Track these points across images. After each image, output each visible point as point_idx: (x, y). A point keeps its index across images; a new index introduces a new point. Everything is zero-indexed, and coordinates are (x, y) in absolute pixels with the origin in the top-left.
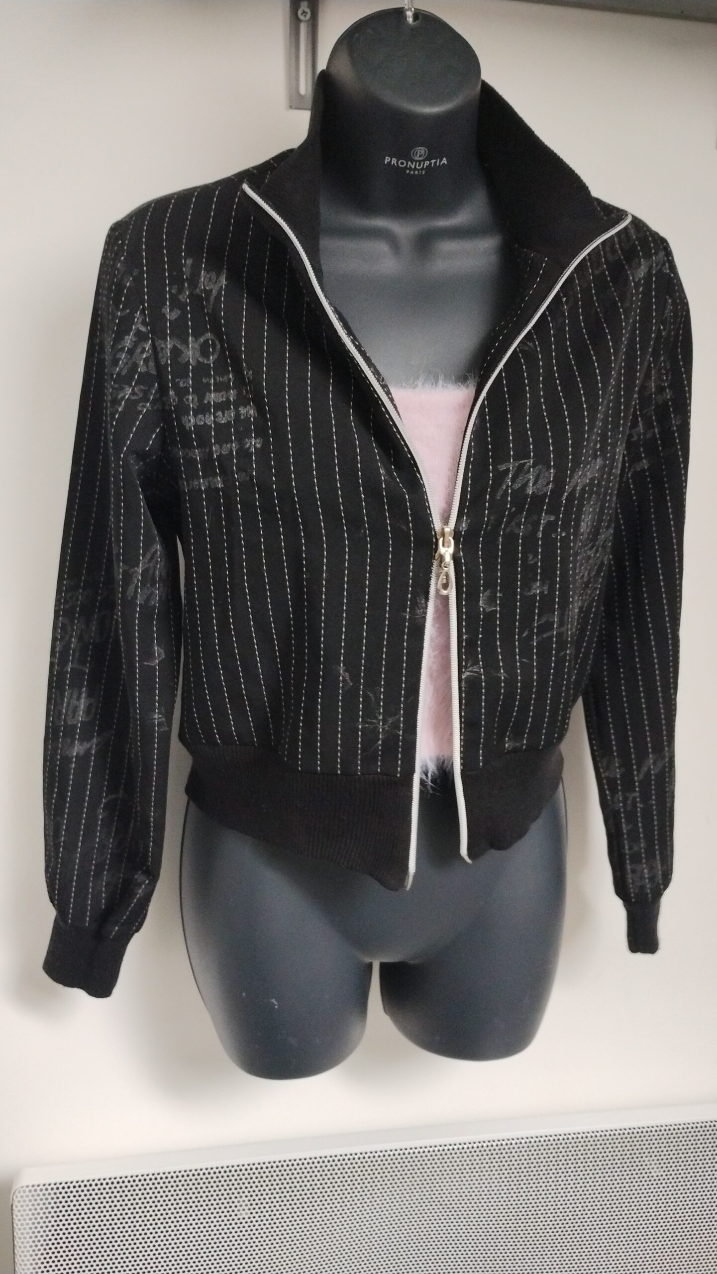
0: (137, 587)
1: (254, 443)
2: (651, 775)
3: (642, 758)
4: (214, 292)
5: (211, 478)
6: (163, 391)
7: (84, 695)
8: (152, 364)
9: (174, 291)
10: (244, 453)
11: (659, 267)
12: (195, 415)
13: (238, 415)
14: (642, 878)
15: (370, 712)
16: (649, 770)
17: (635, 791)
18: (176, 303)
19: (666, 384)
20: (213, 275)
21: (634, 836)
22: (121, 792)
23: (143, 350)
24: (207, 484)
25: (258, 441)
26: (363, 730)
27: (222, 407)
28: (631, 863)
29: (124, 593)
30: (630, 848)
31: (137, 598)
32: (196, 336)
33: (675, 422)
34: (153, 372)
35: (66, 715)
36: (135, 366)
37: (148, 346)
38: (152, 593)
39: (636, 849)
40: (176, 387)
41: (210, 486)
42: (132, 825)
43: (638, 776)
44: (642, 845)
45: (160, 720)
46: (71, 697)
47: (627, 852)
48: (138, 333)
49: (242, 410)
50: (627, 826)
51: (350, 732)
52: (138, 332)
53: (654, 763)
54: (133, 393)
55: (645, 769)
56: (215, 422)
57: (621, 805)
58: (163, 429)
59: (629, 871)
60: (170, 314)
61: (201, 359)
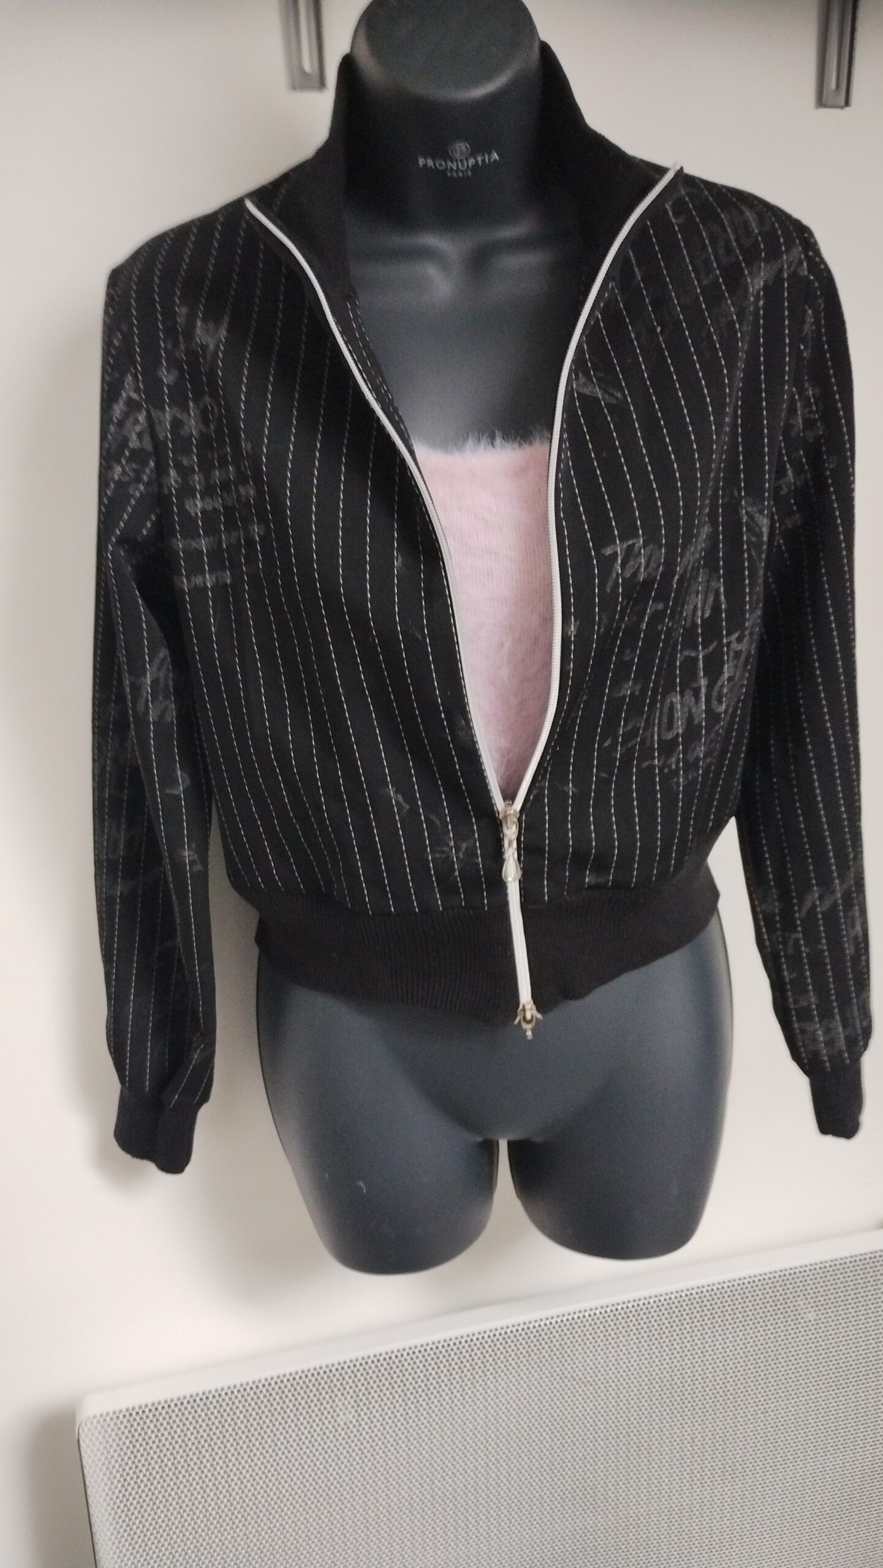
0: (147, 700)
1: (257, 530)
2: (816, 913)
3: (804, 889)
4: (212, 347)
5: (218, 573)
6: (161, 470)
7: (123, 826)
8: (147, 439)
9: (170, 347)
10: (250, 542)
11: (792, 269)
12: (202, 498)
13: (239, 495)
14: (815, 1040)
15: (438, 840)
16: (814, 906)
17: (796, 931)
18: (171, 361)
19: (817, 416)
20: (211, 326)
21: (801, 988)
23: (137, 421)
24: (214, 579)
26: (434, 860)
28: (798, 1021)
29: (134, 708)
30: (796, 1002)
31: (148, 712)
32: (196, 401)
33: (830, 465)
34: (148, 446)
35: (108, 849)
36: (126, 440)
37: (142, 418)
38: (167, 707)
39: (804, 1003)
40: (178, 466)
41: (217, 582)
43: (799, 911)
44: (813, 1000)
45: (191, 858)
46: (111, 828)
47: (792, 1006)
48: (130, 402)
49: (242, 491)
50: (790, 973)
51: (419, 864)
52: (130, 398)
53: (821, 898)
54: (124, 473)
55: (808, 904)
56: (223, 505)
57: (781, 946)
58: (159, 517)
59: (798, 1031)
60: (167, 377)
61: (204, 429)
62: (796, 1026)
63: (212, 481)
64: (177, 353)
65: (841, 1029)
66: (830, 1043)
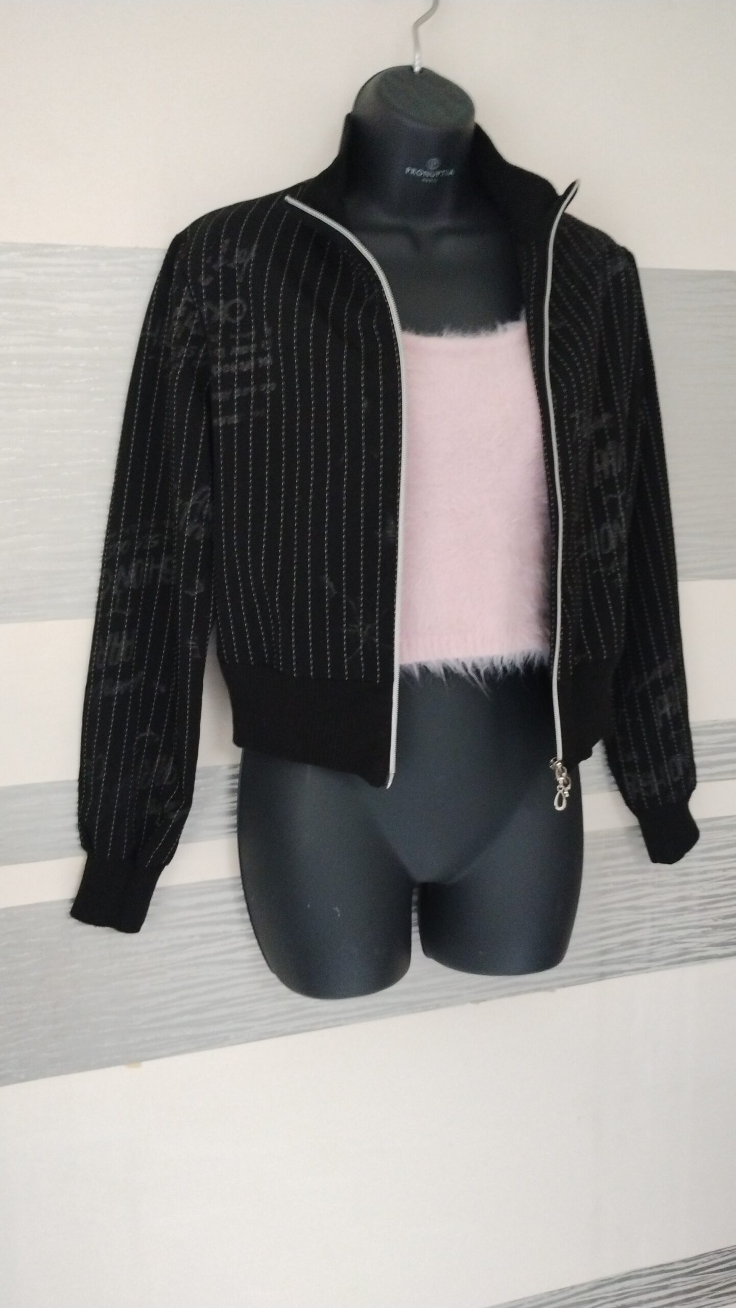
0: (186, 519)
1: (269, 387)
2: (634, 694)
4: (245, 265)
5: (228, 417)
7: (124, 638)
9: (208, 261)
10: (260, 396)
12: (222, 365)
13: (257, 365)
15: (352, 619)
18: (210, 272)
20: (245, 251)
22: (148, 730)
23: (194, 318)
24: (224, 421)
25: (273, 384)
26: (347, 633)
27: (245, 358)
31: (185, 529)
32: (226, 299)
34: (201, 332)
35: (108, 657)
36: (188, 330)
38: (198, 528)
41: (226, 423)
42: (158, 761)
45: (194, 647)
46: (113, 640)
49: (261, 361)
56: (238, 370)
59: (626, 780)
60: (204, 282)
61: (229, 319)
62: (625, 775)
63: (231, 354)
64: (214, 266)
65: (655, 780)
66: (648, 789)
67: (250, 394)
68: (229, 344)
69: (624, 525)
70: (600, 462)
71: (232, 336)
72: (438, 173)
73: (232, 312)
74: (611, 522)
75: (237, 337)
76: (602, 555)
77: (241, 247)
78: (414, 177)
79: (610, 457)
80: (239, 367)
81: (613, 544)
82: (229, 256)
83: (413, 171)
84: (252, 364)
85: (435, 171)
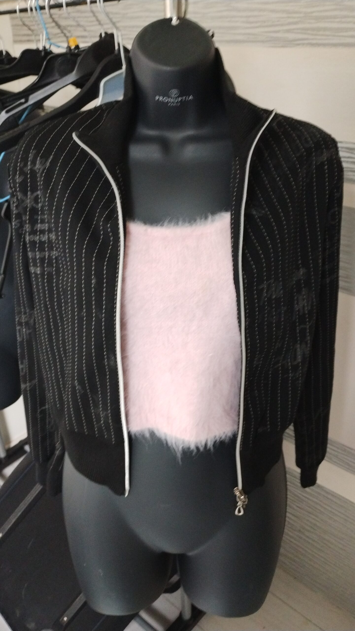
1: (54, 254)
4: (41, 170)
5: (35, 268)
9: (22, 166)
10: (50, 259)
12: (30, 235)
18: (22, 173)
20: (43, 161)
25: (56, 252)
27: (43, 232)
32: (32, 191)
41: (35, 272)
49: (51, 236)
56: (39, 240)
60: (18, 179)
61: (34, 205)
63: (35, 229)
64: (25, 169)
67: (45, 257)
68: (33, 222)
69: (309, 345)
70: (297, 304)
71: (35, 217)
72: (180, 99)
73: (36, 200)
74: (301, 344)
75: (39, 217)
76: (291, 365)
77: (41, 158)
78: (163, 103)
79: (304, 299)
80: (40, 237)
81: (299, 358)
82: (34, 163)
83: (161, 98)
84: (47, 237)
85: (176, 98)
